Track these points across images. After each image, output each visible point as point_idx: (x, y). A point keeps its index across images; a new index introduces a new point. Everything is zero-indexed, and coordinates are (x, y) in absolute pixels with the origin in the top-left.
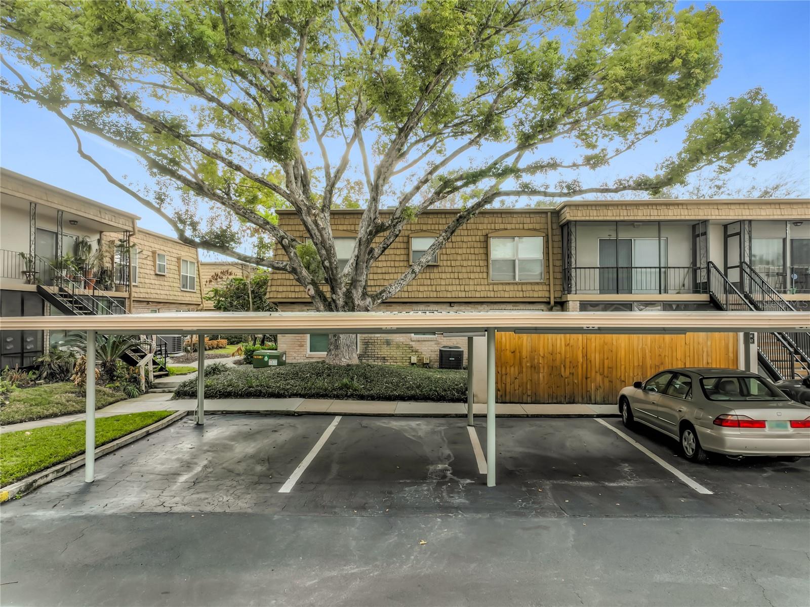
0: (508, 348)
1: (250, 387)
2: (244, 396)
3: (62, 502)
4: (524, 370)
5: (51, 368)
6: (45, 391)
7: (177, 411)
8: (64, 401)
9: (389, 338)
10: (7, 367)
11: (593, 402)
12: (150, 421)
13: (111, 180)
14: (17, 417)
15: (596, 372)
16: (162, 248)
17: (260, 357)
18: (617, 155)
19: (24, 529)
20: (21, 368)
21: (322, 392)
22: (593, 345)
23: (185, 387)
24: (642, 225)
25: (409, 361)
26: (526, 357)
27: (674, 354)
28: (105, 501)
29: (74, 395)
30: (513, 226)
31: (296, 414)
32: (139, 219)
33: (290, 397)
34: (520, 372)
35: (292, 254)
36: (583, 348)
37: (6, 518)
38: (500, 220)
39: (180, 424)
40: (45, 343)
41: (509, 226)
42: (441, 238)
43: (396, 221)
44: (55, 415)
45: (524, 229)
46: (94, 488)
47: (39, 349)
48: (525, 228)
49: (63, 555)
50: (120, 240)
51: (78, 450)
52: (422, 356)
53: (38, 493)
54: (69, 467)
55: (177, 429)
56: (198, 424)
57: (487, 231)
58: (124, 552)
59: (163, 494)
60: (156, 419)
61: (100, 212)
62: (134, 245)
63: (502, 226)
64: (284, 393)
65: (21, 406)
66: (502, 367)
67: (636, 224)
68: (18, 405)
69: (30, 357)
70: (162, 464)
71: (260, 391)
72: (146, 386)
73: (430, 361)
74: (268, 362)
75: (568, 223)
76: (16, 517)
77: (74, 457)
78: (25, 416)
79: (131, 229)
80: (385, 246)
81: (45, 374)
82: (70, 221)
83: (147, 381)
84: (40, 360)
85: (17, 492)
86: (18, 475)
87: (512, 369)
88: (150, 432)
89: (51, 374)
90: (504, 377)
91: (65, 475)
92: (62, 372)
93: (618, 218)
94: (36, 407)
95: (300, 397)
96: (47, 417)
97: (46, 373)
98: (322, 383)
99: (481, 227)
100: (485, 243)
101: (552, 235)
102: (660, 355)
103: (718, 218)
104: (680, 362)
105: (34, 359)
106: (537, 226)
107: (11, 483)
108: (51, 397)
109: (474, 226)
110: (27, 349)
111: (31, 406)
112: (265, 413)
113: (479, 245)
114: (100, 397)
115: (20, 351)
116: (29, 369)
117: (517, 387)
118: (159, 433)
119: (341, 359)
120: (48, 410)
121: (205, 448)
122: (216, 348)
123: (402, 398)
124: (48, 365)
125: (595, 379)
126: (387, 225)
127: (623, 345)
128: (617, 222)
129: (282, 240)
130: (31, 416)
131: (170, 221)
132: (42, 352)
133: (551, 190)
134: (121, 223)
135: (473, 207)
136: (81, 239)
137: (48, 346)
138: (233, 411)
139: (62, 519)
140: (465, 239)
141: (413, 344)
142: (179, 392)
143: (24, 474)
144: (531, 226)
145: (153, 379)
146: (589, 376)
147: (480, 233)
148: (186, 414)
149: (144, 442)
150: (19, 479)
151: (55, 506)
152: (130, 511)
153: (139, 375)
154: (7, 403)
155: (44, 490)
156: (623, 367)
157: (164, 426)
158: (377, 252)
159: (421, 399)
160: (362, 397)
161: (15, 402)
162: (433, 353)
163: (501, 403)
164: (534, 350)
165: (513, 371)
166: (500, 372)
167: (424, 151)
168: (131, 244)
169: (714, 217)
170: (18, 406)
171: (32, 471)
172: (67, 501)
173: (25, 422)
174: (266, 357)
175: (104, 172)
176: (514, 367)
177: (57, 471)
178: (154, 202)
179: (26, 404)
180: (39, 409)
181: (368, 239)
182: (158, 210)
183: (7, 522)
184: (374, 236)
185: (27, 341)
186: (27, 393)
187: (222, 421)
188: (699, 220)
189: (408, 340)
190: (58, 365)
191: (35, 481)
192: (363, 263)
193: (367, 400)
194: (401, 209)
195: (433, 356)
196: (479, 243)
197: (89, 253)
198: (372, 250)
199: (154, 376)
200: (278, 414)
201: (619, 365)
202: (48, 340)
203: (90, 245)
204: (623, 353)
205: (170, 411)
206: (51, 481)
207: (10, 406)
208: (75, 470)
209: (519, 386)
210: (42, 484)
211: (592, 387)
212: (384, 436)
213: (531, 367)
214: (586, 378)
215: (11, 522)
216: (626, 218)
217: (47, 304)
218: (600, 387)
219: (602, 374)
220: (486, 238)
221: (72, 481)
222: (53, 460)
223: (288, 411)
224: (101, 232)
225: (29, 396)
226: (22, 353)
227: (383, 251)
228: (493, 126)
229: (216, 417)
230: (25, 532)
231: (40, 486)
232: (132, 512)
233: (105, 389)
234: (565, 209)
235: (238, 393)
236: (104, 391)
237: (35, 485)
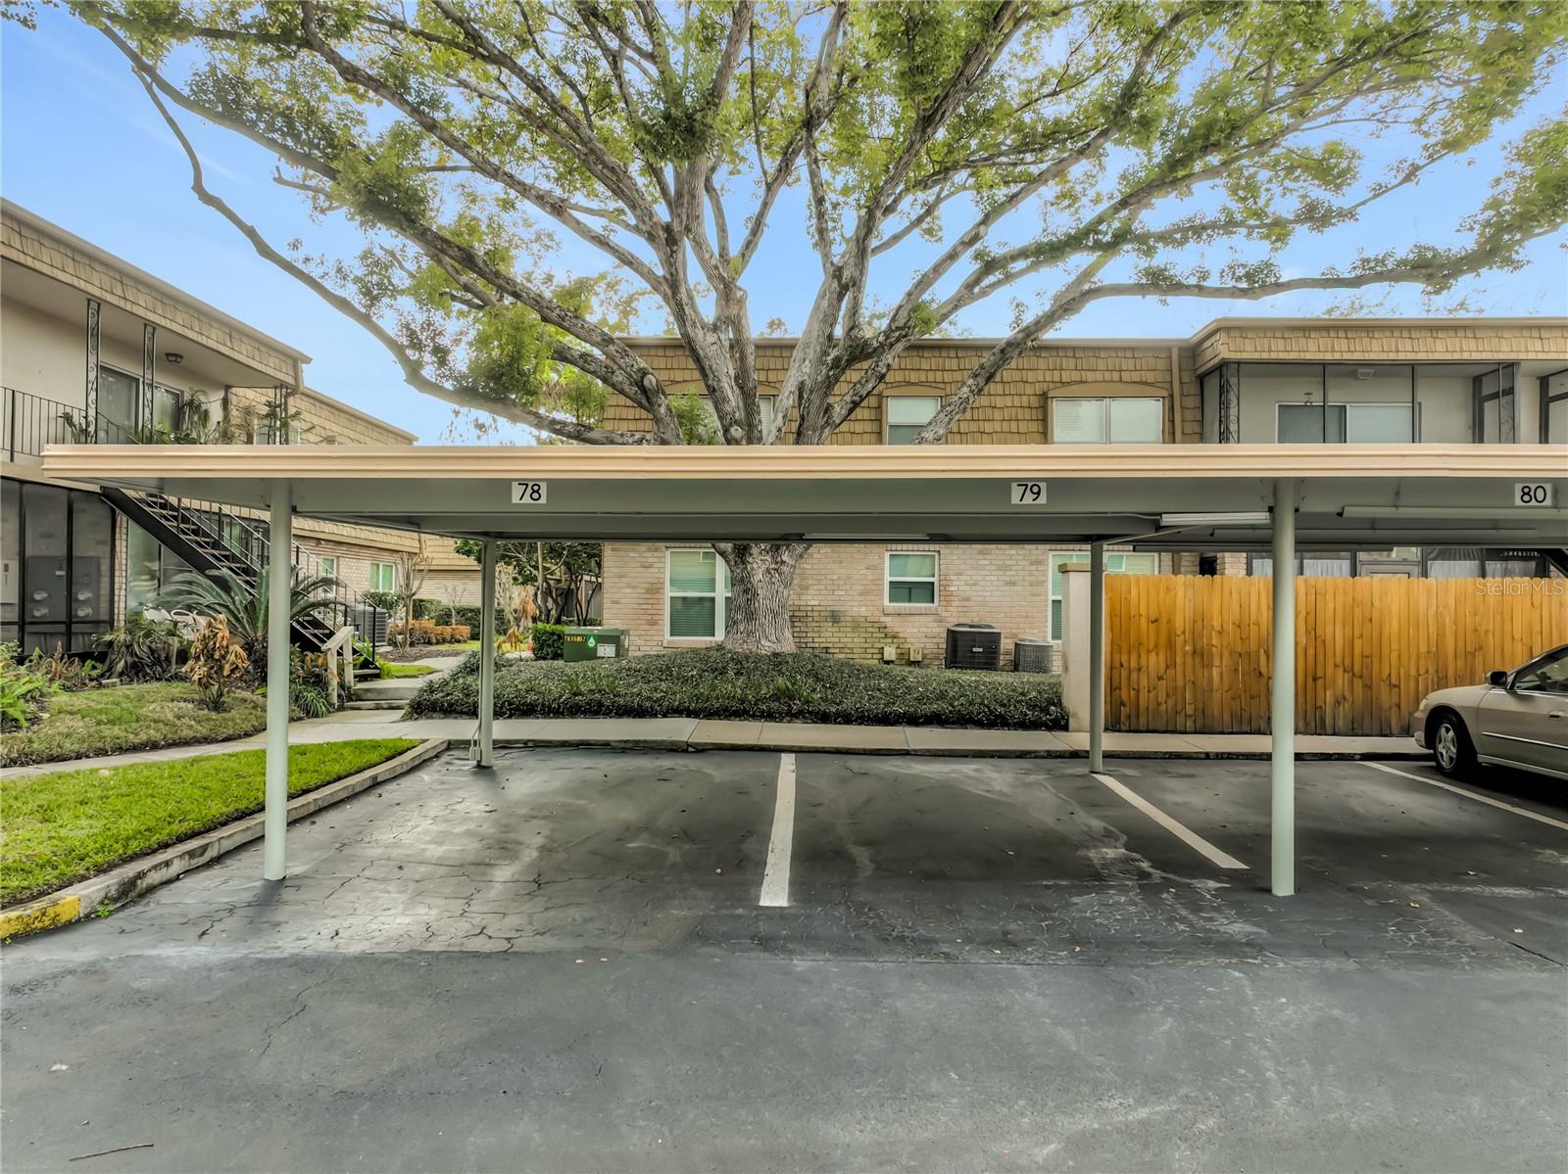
0: (1143, 611)
1: (575, 694)
2: (562, 713)
3: (218, 926)
4: (1179, 660)
5: (133, 654)
6: (128, 697)
7: (424, 741)
8: (170, 716)
9: (836, 609)
10: (37, 651)
11: (1330, 731)
12: (374, 757)
13: (265, 251)
14: (69, 746)
15: (1336, 666)
16: (345, 431)
17: (579, 639)
18: (1376, 196)
19: (138, 991)
20: (69, 655)
21: (735, 705)
22: (1331, 606)
23: (432, 692)
24: (1375, 375)
25: (879, 656)
26: (1184, 632)
27: (1508, 626)
28: (332, 925)
29: (190, 706)
30: (1099, 376)
31: (690, 749)
32: (308, 360)
33: (665, 716)
34: (1170, 665)
35: (663, 410)
36: (1308, 613)
37: (83, 963)
38: (1072, 363)
39: (436, 765)
40: (116, 605)
41: (1090, 376)
42: (965, 389)
43: (897, 334)
44: (154, 746)
45: (1121, 381)
46: (287, 894)
47: (104, 617)
48: (1124, 379)
49: (265, 1063)
50: (269, 404)
51: (231, 809)
52: (907, 646)
53: (152, 905)
54: (216, 845)
55: (436, 776)
56: (479, 766)
57: (1045, 385)
58: (437, 1056)
59: (470, 909)
60: (387, 753)
61: (230, 336)
62: (298, 414)
63: (1076, 376)
64: (652, 707)
65: (78, 725)
66: (1129, 653)
67: (1362, 370)
68: (69, 721)
69: (83, 634)
70: (440, 843)
71: (600, 704)
72: (339, 696)
73: (924, 657)
74: (595, 649)
75: (1222, 367)
76: (108, 960)
77: (224, 824)
78: (85, 745)
79: (290, 380)
80: (857, 398)
81: (120, 666)
82: (168, 355)
83: (342, 686)
84: (108, 638)
85: (98, 900)
86: (100, 859)
87: (1153, 657)
88: (379, 780)
89: (134, 665)
90: (1134, 675)
91: (209, 865)
92: (157, 661)
93: (1328, 356)
94: (109, 726)
95: (688, 716)
96: (135, 749)
97: (123, 661)
98: (733, 687)
99: (1031, 376)
100: (1040, 411)
101: (1182, 395)
102: (1476, 630)
103: (1541, 356)
104: (1520, 644)
105: (94, 637)
106: (1150, 377)
107: (83, 878)
108: (141, 707)
109: (1017, 376)
110: (77, 616)
111: (99, 723)
112: (623, 745)
113: (1027, 414)
114: (247, 711)
115: (64, 618)
116: (84, 657)
117: (1162, 698)
118: (399, 782)
119: (759, 642)
120: (137, 735)
121: (522, 811)
122: (450, 642)
123: (913, 720)
124: (127, 647)
125: (1334, 682)
126: (875, 344)
127: (1395, 607)
128: (1324, 365)
129: (642, 378)
130: (100, 745)
131: (391, 343)
132: (111, 623)
133: (1213, 282)
134: (271, 367)
135: (1037, 323)
136: (187, 397)
137: (122, 611)
138: (550, 742)
139: (235, 967)
140: (999, 402)
141: (887, 620)
142: (419, 704)
143: (113, 857)
144: (1136, 377)
145: (352, 680)
146: (1320, 674)
147: (1029, 390)
148: (445, 746)
149: (371, 799)
150: (101, 870)
151: (204, 933)
152: (405, 947)
153: (326, 670)
154: (46, 716)
155: (164, 895)
156: (1395, 654)
157: (405, 769)
158: (838, 411)
159: (953, 723)
160: (824, 718)
161: (61, 716)
162: (929, 640)
163: (1127, 732)
164: (1200, 619)
165: (1155, 662)
166: (1125, 664)
167: (913, 217)
168: (292, 411)
169: (1532, 356)
170: (71, 724)
171: (130, 852)
172: (230, 923)
173: (88, 757)
174: (592, 640)
175: (251, 233)
176: (1157, 654)
177: (191, 854)
178: (357, 301)
179: (86, 719)
180: (116, 731)
181: (828, 377)
182: (365, 320)
183: (86, 972)
184: (843, 371)
185: (78, 600)
186: (87, 699)
187: (530, 760)
188: (1499, 363)
189: (876, 613)
190: (149, 647)
191: (141, 875)
192: (814, 431)
193: (835, 723)
194: (910, 306)
195: (930, 646)
196: (1028, 411)
197: (205, 426)
198: (828, 409)
199: (355, 677)
200: (652, 748)
201: (1386, 650)
202: (123, 598)
203: (206, 413)
204: (1395, 624)
205: (411, 741)
206: (177, 878)
207: (51, 722)
208: (229, 854)
209: (1167, 695)
210: (156, 883)
211: (1328, 699)
212: (919, 790)
213: (1194, 652)
214: (1315, 679)
215: (95, 972)
216: (1346, 356)
217: (122, 519)
218: (1344, 698)
219: (1349, 670)
220: (1044, 398)
221: (231, 878)
222: (178, 828)
223: (672, 743)
224: (227, 388)
225: (92, 704)
226: (69, 623)
227: (851, 411)
228: (1134, 114)
229: (515, 754)
230: (142, 1000)
231: (152, 889)
232: (411, 951)
233: (255, 698)
234: (1218, 336)
235: (549, 707)
236: (252, 701)
237: (142, 884)
